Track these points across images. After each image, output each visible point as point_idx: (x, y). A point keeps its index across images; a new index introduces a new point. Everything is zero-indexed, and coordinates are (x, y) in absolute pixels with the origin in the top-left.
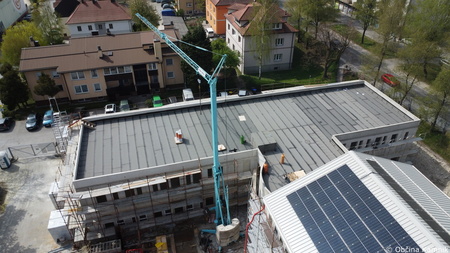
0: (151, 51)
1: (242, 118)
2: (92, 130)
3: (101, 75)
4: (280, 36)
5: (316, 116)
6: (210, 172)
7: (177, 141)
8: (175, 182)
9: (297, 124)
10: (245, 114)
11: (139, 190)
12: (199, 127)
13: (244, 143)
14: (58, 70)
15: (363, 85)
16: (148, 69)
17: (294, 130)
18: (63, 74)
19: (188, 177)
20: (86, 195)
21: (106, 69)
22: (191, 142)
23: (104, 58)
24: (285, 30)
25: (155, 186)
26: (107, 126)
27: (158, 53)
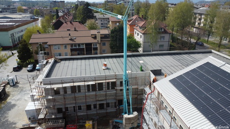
0: (95, 38)
1: (141, 62)
2: (59, 62)
3: (69, 48)
4: (163, 35)
5: (185, 63)
6: (121, 83)
7: (104, 68)
8: (101, 85)
9: (173, 65)
10: (143, 60)
11: (79, 86)
12: (117, 64)
13: (142, 71)
14: (48, 44)
15: (211, 52)
16: (93, 47)
17: (172, 67)
18: (50, 45)
19: (108, 83)
20: (48, 87)
21: (72, 45)
22: (111, 69)
23: (71, 40)
24: (165, 32)
25: (88, 86)
26: (67, 62)
27: (99, 39)
